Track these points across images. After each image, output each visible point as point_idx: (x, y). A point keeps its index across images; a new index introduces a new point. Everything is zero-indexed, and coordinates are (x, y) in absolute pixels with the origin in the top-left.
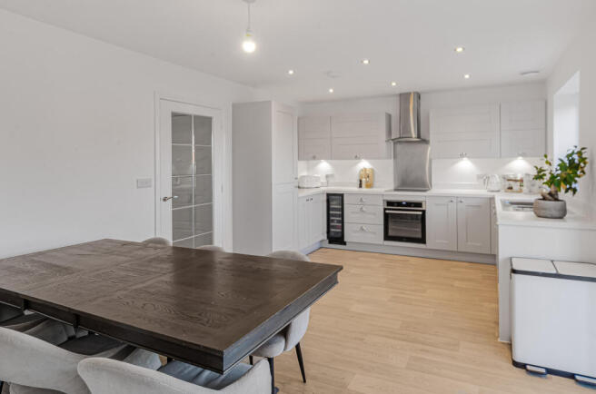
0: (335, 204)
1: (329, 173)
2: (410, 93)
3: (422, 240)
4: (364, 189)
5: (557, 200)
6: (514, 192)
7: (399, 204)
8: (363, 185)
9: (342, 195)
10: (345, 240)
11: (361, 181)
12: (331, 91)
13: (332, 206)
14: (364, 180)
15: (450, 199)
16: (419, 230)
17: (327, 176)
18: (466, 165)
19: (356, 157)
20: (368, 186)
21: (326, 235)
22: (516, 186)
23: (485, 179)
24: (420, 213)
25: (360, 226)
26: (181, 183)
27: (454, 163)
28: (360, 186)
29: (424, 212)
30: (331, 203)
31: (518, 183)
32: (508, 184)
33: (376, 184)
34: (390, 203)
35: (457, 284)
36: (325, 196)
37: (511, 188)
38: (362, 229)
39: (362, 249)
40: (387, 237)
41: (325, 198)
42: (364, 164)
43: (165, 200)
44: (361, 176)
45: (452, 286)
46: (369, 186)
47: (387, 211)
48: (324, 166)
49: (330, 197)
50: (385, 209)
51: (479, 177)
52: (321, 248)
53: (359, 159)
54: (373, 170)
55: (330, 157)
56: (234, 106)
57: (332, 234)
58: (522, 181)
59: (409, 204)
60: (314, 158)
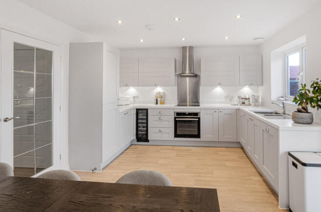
0: (142, 116)
1: (135, 95)
2: (186, 47)
3: (198, 136)
4: (159, 105)
5: (307, 112)
6: (246, 105)
7: (184, 114)
8: (159, 102)
9: (147, 110)
10: (149, 139)
11: (157, 100)
12: (142, 41)
13: (139, 117)
14: (159, 99)
15: (214, 110)
16: (197, 129)
17: (134, 97)
18: (218, 90)
19: (155, 85)
20: (161, 103)
21: (135, 136)
22: (247, 102)
23: (229, 98)
24: (197, 119)
25: (159, 129)
26: (21, 103)
27: (213, 88)
28: (157, 103)
29: (199, 118)
30: (139, 115)
31: (248, 100)
32: (242, 101)
33: (166, 102)
34: (178, 114)
35: (228, 164)
36: (135, 110)
37: (244, 103)
38: (160, 131)
39: (160, 144)
40: (176, 135)
41: (135, 111)
42: (159, 89)
43: (6, 120)
44: (157, 97)
45: (225, 166)
46: (163, 103)
47: (177, 119)
48: (132, 91)
49: (138, 111)
50: (175, 118)
51: (226, 97)
52: (131, 145)
53: (157, 86)
54: (164, 93)
55: (137, 85)
56: (71, 45)
57: (140, 136)
58: (249, 99)
59: (190, 114)
60: (126, 85)
